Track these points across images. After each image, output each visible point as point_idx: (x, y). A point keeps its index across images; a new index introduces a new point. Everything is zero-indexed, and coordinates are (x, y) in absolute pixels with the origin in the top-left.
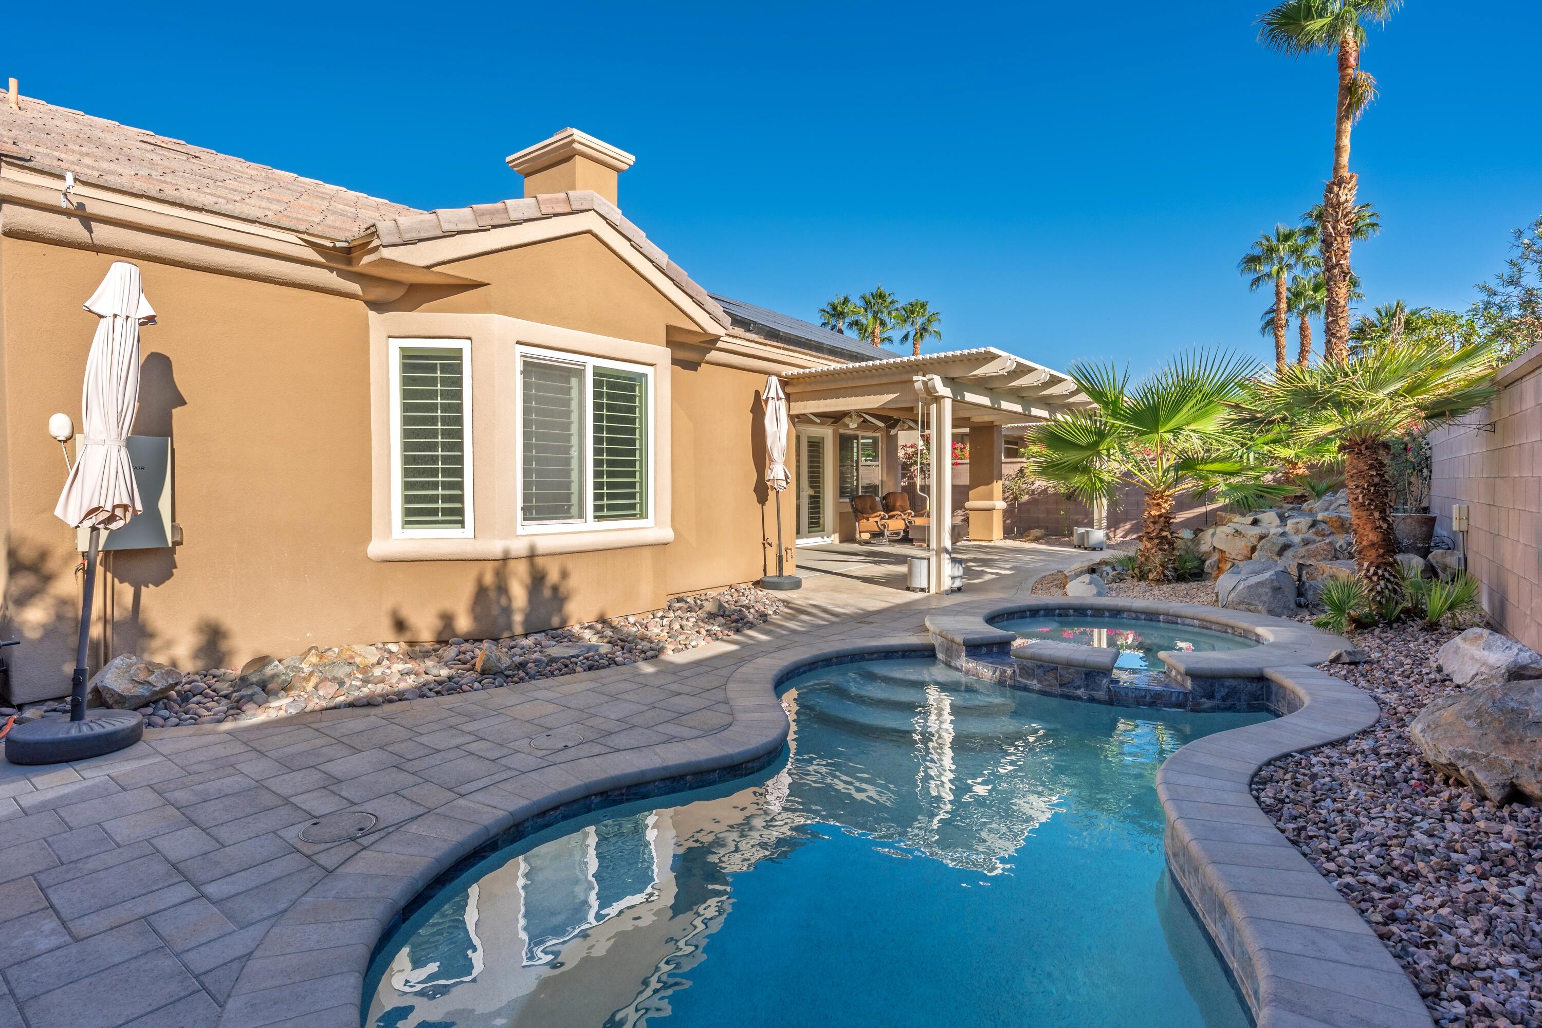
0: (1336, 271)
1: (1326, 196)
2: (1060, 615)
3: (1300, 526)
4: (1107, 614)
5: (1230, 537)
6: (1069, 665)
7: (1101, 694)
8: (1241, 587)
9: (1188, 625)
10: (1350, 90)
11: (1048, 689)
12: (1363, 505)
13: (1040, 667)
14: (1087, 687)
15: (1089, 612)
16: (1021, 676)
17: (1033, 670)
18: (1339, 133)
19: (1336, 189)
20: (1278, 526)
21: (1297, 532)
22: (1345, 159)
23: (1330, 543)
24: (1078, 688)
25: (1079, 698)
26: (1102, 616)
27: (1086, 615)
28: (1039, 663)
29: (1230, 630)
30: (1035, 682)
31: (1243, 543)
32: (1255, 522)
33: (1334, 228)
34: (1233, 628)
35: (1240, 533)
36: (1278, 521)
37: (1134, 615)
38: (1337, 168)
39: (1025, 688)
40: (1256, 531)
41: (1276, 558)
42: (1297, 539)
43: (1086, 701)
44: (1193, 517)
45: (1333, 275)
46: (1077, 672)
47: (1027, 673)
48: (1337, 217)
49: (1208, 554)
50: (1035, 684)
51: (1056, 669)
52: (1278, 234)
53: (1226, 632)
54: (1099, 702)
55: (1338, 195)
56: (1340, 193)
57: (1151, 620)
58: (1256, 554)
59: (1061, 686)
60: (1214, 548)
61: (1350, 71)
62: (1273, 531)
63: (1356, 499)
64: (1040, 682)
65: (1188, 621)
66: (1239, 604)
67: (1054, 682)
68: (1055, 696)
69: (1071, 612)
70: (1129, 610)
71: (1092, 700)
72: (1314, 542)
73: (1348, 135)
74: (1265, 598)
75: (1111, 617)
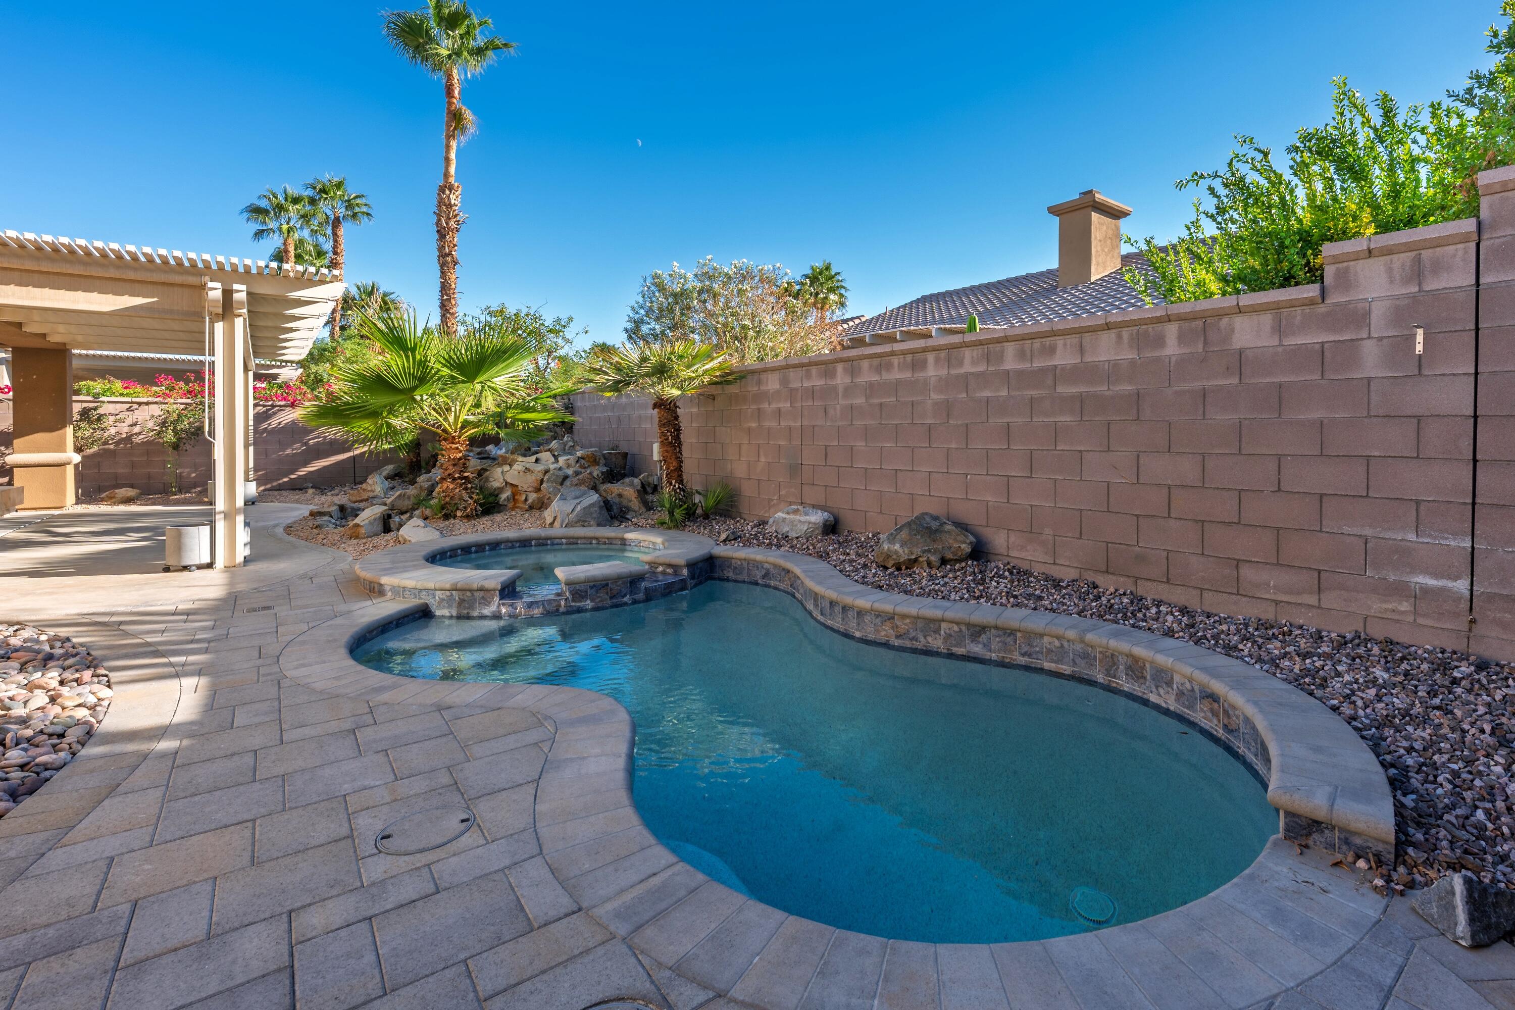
0: (449, 259)
1: (439, 194)
2: (451, 557)
3: (570, 462)
4: (487, 548)
5: (521, 473)
6: (619, 578)
7: (641, 596)
8: (579, 508)
9: (557, 544)
10: (456, 117)
11: (600, 605)
12: (671, 443)
13: (591, 587)
14: (631, 593)
15: (473, 549)
16: (573, 601)
17: (586, 592)
18: (448, 147)
19: (447, 192)
20: (553, 463)
21: (569, 466)
22: (452, 170)
23: (590, 473)
24: (625, 595)
25: (626, 604)
26: (484, 550)
27: (470, 553)
28: (592, 584)
29: (594, 542)
30: (588, 602)
31: (534, 478)
32: (537, 461)
33: (447, 223)
34: (597, 539)
35: (529, 470)
36: (553, 459)
37: (510, 545)
38: (446, 175)
39: (579, 610)
40: (540, 467)
41: (559, 487)
42: (570, 472)
43: (631, 604)
44: (331, 465)
45: (446, 261)
46: (624, 583)
47: (580, 595)
48: (449, 215)
49: (501, 490)
50: (589, 604)
51: (607, 585)
52: (286, 194)
53: (591, 543)
54: (639, 602)
55: (449, 197)
56: (451, 196)
57: (525, 546)
58: (544, 485)
59: (611, 598)
60: (507, 483)
61: (455, 101)
62: (552, 467)
63: (667, 439)
64: (592, 601)
65: (556, 541)
66: (576, 523)
67: (606, 596)
68: (607, 608)
69: (459, 551)
70: (507, 541)
71: (635, 602)
72: (581, 473)
73: (454, 151)
74: (594, 515)
75: (491, 550)
